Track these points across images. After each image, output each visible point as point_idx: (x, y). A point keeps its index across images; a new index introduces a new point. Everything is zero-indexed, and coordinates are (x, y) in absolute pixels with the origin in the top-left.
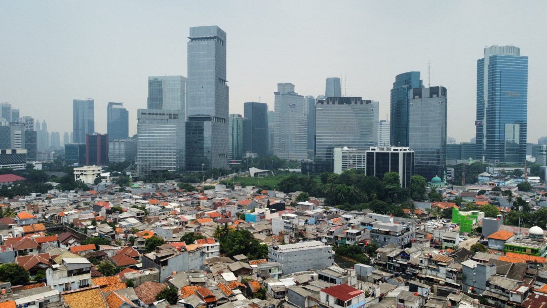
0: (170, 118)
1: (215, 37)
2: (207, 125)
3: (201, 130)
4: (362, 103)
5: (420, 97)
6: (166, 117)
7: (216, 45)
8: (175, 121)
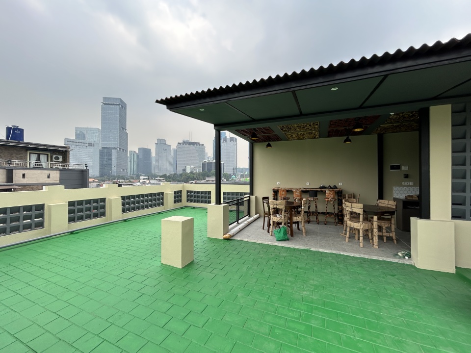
0: (89, 145)
1: (119, 105)
2: (114, 152)
3: (110, 155)
4: (200, 145)
5: (226, 142)
6: (85, 145)
7: (120, 109)
8: (92, 147)
